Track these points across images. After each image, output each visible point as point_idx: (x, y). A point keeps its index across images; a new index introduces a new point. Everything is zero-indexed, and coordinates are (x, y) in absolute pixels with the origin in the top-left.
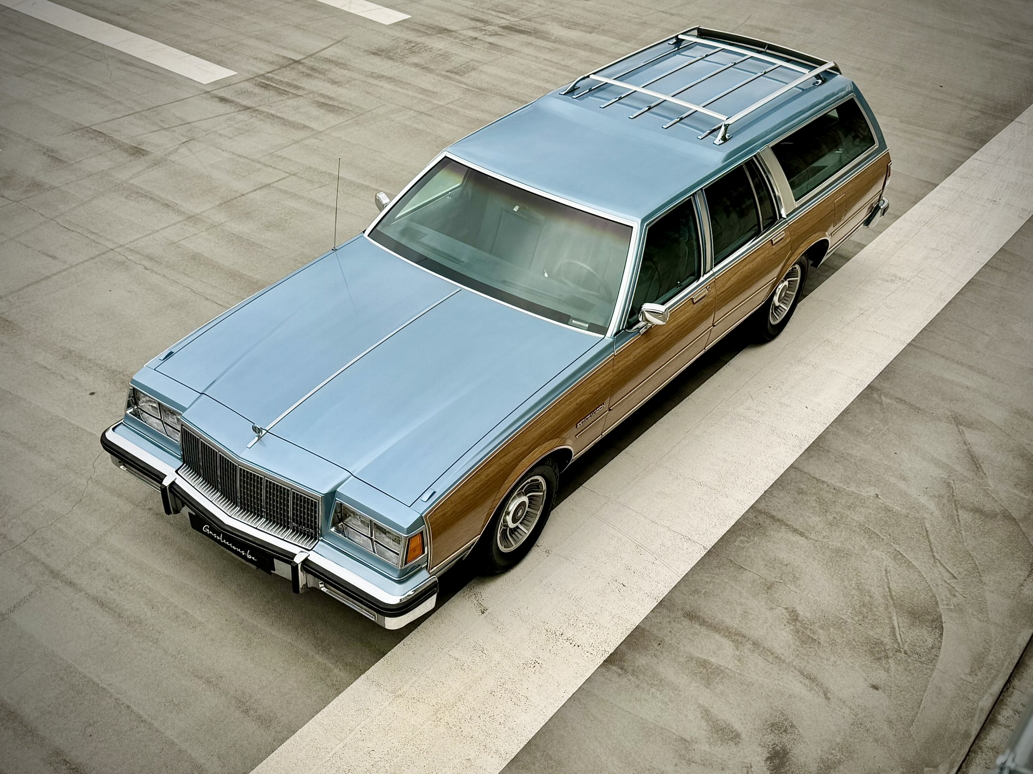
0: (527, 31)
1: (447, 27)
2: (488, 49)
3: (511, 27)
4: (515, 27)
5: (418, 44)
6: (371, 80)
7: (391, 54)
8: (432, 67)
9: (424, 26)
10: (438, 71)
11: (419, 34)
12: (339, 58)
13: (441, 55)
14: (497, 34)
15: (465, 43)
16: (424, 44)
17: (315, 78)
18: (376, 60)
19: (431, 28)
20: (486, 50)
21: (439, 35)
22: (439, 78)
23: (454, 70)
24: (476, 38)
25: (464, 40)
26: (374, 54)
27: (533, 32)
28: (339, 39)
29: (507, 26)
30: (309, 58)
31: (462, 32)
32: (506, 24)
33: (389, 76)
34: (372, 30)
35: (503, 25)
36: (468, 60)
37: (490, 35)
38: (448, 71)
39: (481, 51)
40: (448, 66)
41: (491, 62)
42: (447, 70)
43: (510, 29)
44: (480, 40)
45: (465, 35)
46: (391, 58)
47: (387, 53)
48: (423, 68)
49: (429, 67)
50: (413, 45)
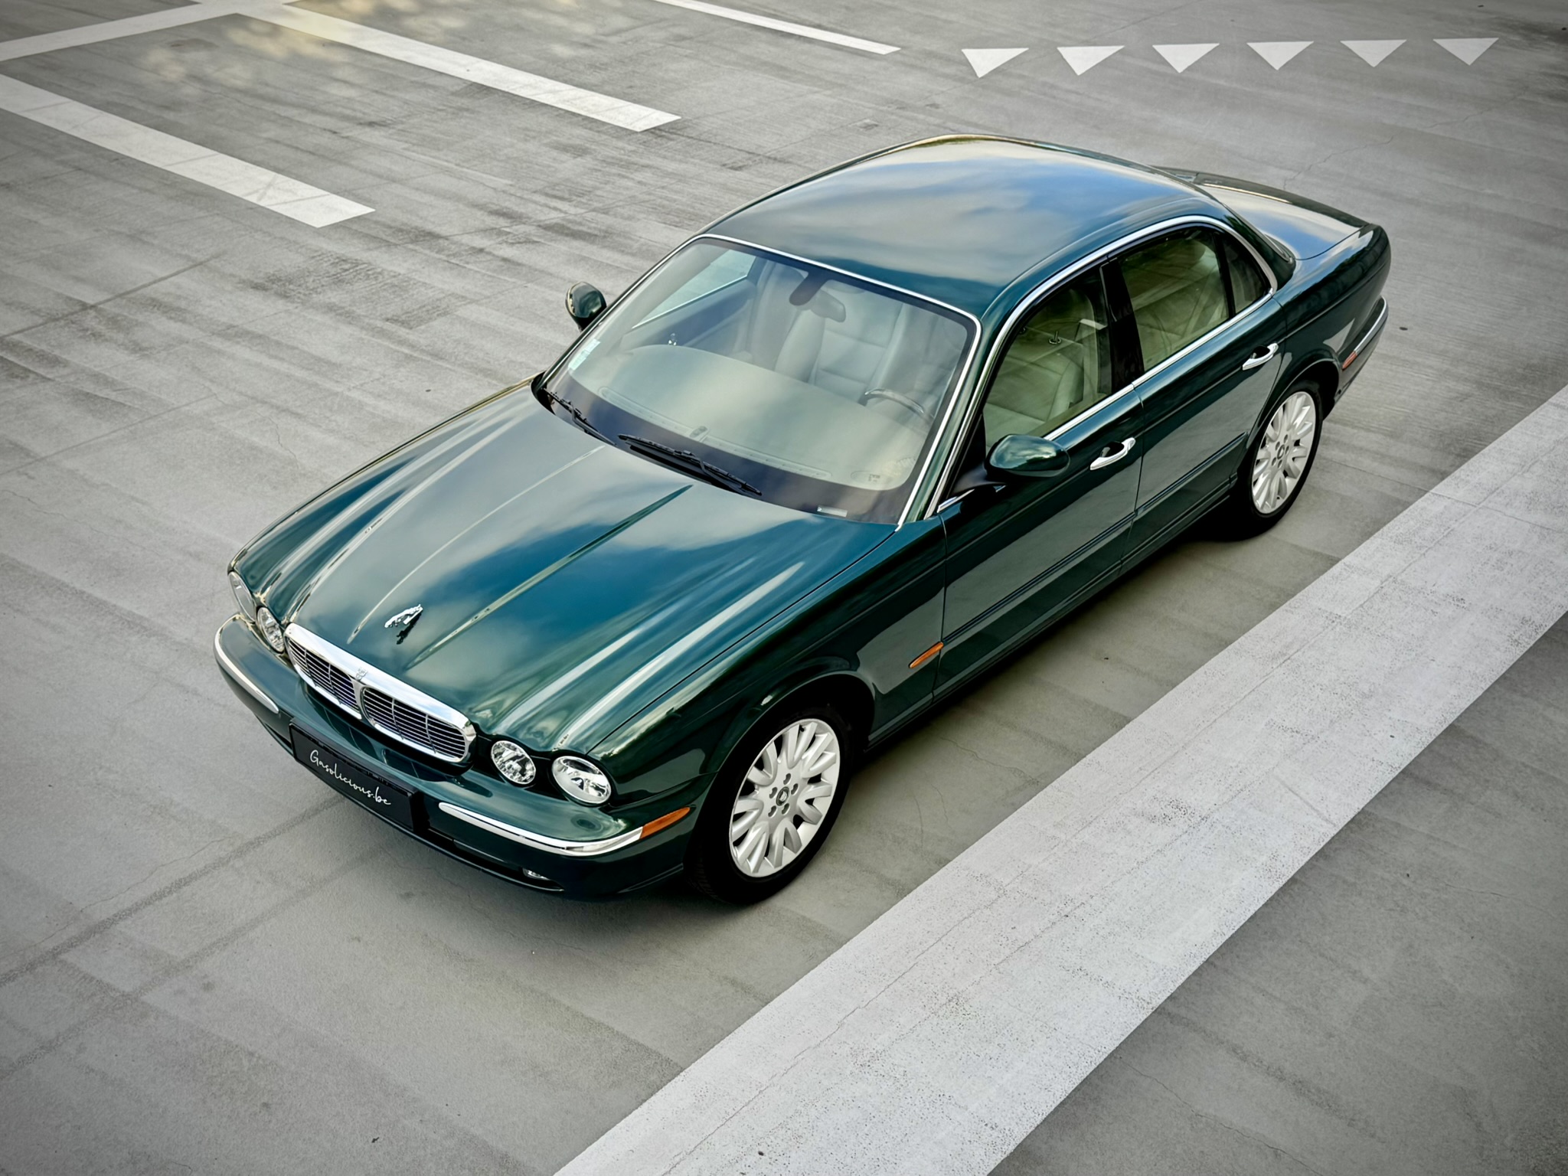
0: (590, 235)
1: (437, 230)
2: (495, 271)
3: (563, 226)
4: (570, 225)
5: (357, 266)
6: (217, 343)
7: (291, 287)
8: (360, 311)
9: (390, 227)
10: (367, 320)
11: (372, 245)
12: (179, 297)
13: (394, 286)
14: (528, 241)
15: (453, 261)
16: (370, 264)
17: (106, 340)
18: (254, 301)
19: (401, 230)
20: (489, 273)
21: (411, 246)
22: (363, 335)
23: (403, 317)
24: (481, 250)
25: (454, 255)
26: (257, 287)
27: (602, 234)
28: (203, 259)
29: (556, 224)
30: (118, 300)
31: (459, 238)
32: (554, 221)
33: (261, 332)
34: (282, 238)
35: (548, 222)
36: (442, 295)
37: (513, 244)
38: (387, 320)
39: (478, 276)
40: (392, 310)
41: (489, 297)
42: (389, 316)
43: (561, 230)
44: (489, 253)
45: (462, 244)
46: (285, 296)
47: (284, 285)
48: (341, 315)
49: (354, 312)
50: (347, 266)
